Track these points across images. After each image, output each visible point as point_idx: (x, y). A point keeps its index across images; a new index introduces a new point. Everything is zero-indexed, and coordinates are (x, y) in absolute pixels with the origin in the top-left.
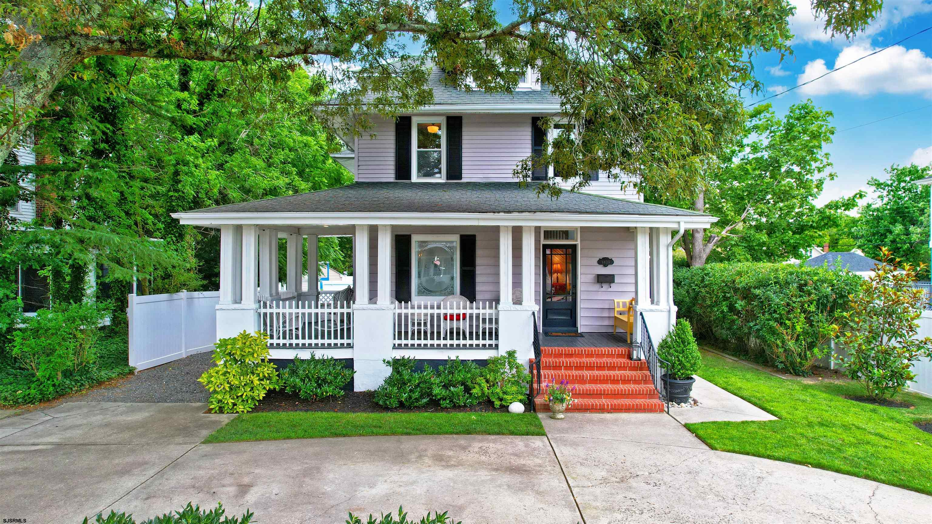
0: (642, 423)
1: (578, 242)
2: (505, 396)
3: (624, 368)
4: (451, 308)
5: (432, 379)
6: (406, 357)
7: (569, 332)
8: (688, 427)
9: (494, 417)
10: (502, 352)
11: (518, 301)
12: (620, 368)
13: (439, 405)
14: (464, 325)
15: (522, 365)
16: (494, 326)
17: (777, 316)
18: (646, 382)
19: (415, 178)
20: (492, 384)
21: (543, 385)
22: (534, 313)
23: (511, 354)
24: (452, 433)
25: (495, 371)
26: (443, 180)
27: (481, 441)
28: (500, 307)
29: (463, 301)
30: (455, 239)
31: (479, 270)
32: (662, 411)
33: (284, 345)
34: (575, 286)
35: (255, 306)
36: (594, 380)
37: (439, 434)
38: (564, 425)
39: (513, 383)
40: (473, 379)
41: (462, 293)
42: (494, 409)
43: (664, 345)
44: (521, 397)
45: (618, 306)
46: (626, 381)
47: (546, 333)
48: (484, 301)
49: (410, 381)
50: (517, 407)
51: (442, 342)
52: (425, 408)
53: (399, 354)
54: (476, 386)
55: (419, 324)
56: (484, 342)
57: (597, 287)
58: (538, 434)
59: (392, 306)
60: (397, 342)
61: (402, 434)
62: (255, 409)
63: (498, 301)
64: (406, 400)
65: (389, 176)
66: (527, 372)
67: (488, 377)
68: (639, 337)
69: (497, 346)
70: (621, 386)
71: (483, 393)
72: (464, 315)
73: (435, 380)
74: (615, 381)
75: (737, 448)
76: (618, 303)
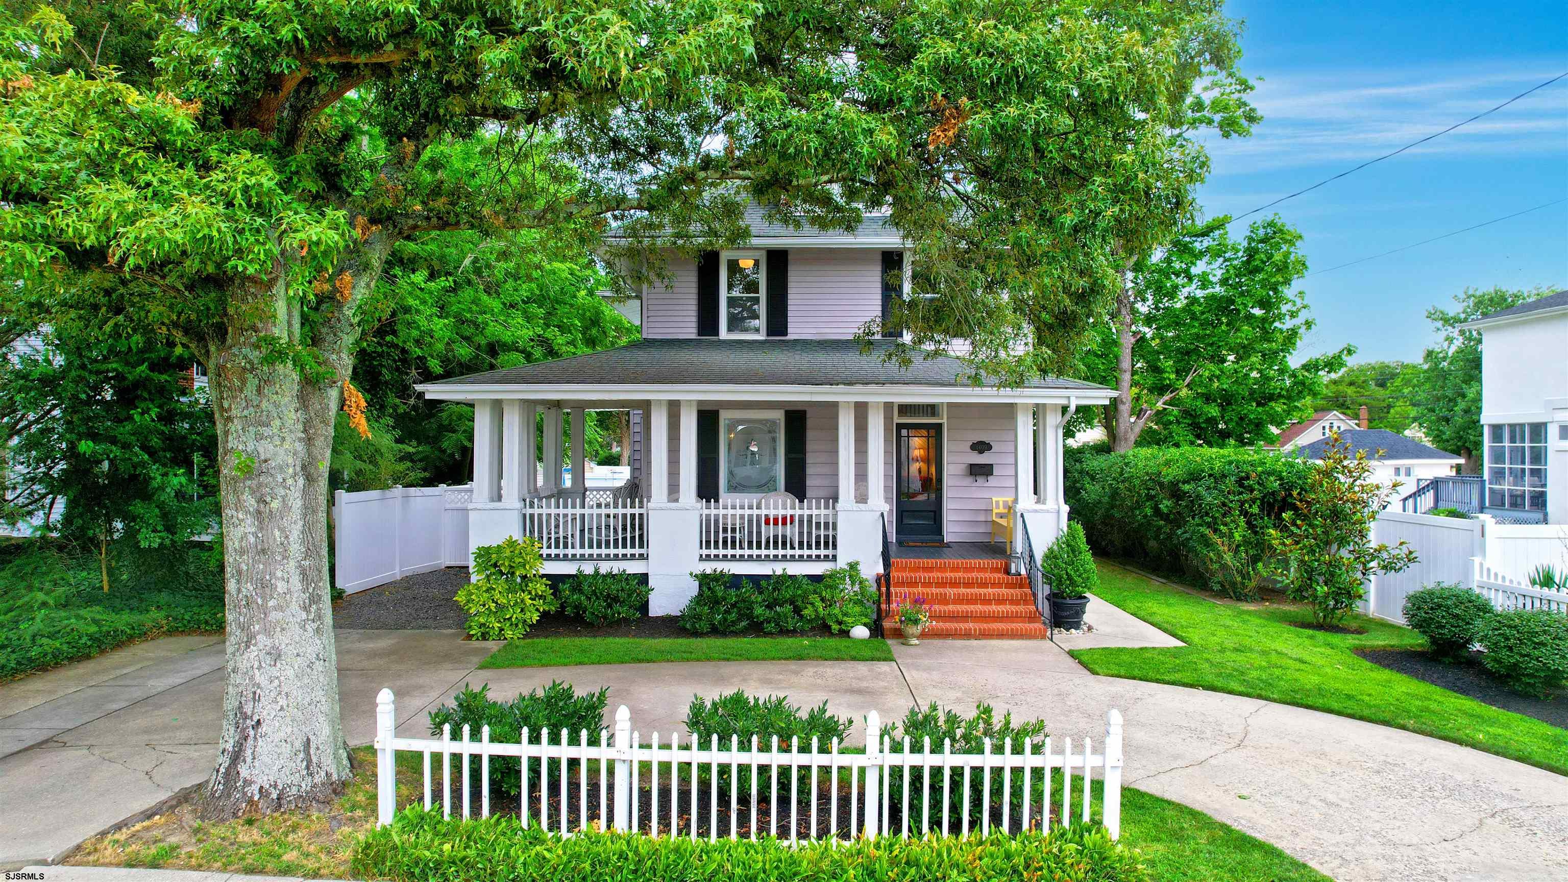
0: (1016, 650)
1: (944, 421)
2: (845, 619)
3: (999, 585)
4: (776, 508)
5: (753, 597)
6: (719, 571)
7: (933, 541)
8: (1072, 654)
9: (832, 642)
10: (842, 563)
11: (862, 498)
12: (994, 585)
13: (762, 630)
14: (793, 532)
15: (867, 580)
16: (831, 533)
17: (1209, 520)
18: (1026, 602)
19: (724, 333)
20: (828, 603)
21: (894, 606)
22: (882, 515)
23: (853, 566)
24: (780, 659)
25: (833, 587)
26: (761, 337)
27: (816, 666)
28: (839, 506)
29: (790, 499)
30: (779, 416)
31: (810, 459)
32: (1043, 637)
33: (557, 556)
34: (940, 480)
35: (518, 505)
36: (959, 600)
37: (764, 659)
38: (919, 651)
39: (855, 603)
40: (805, 597)
41: (788, 489)
42: (831, 634)
43: (1050, 556)
44: (865, 620)
45: (998, 507)
46: (1000, 601)
47: (900, 543)
48: (818, 500)
49: (724, 599)
50: (860, 632)
51: (764, 552)
52: (743, 633)
53: (709, 568)
54: (809, 606)
55: (734, 530)
56: (817, 552)
57: (969, 481)
58: (885, 660)
59: (699, 505)
60: (705, 552)
61: (719, 660)
62: (526, 636)
63: (836, 499)
64: (720, 622)
65: (688, 329)
66: (873, 588)
67: (824, 594)
68: (1019, 547)
69: (835, 557)
70: (994, 607)
71: (817, 616)
72: (792, 516)
73: (757, 598)
74: (986, 601)
75: (1123, 673)
76: (997, 502)
